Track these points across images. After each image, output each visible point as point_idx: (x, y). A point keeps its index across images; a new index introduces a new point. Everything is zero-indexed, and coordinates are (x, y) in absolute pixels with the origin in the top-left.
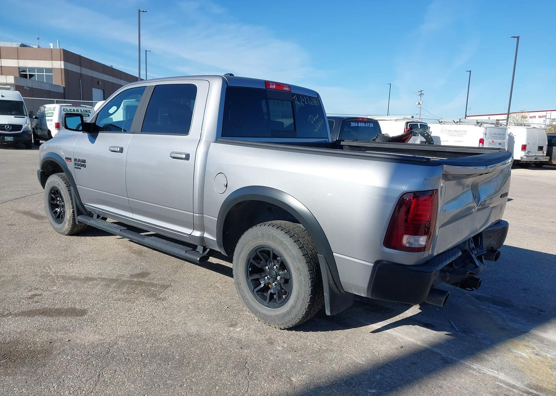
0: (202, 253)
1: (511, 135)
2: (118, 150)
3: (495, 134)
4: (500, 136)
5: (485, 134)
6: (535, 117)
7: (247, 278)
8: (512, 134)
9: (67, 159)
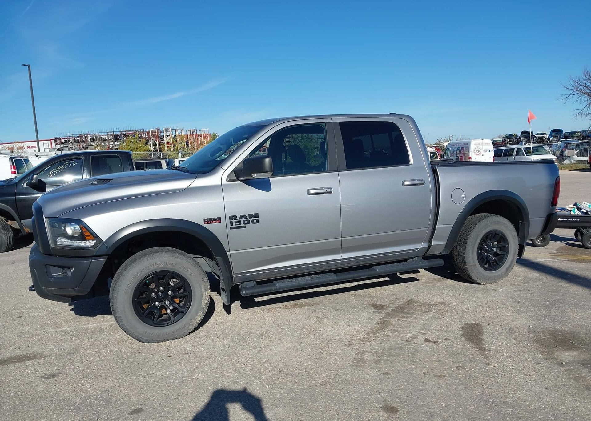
9: (210, 221)
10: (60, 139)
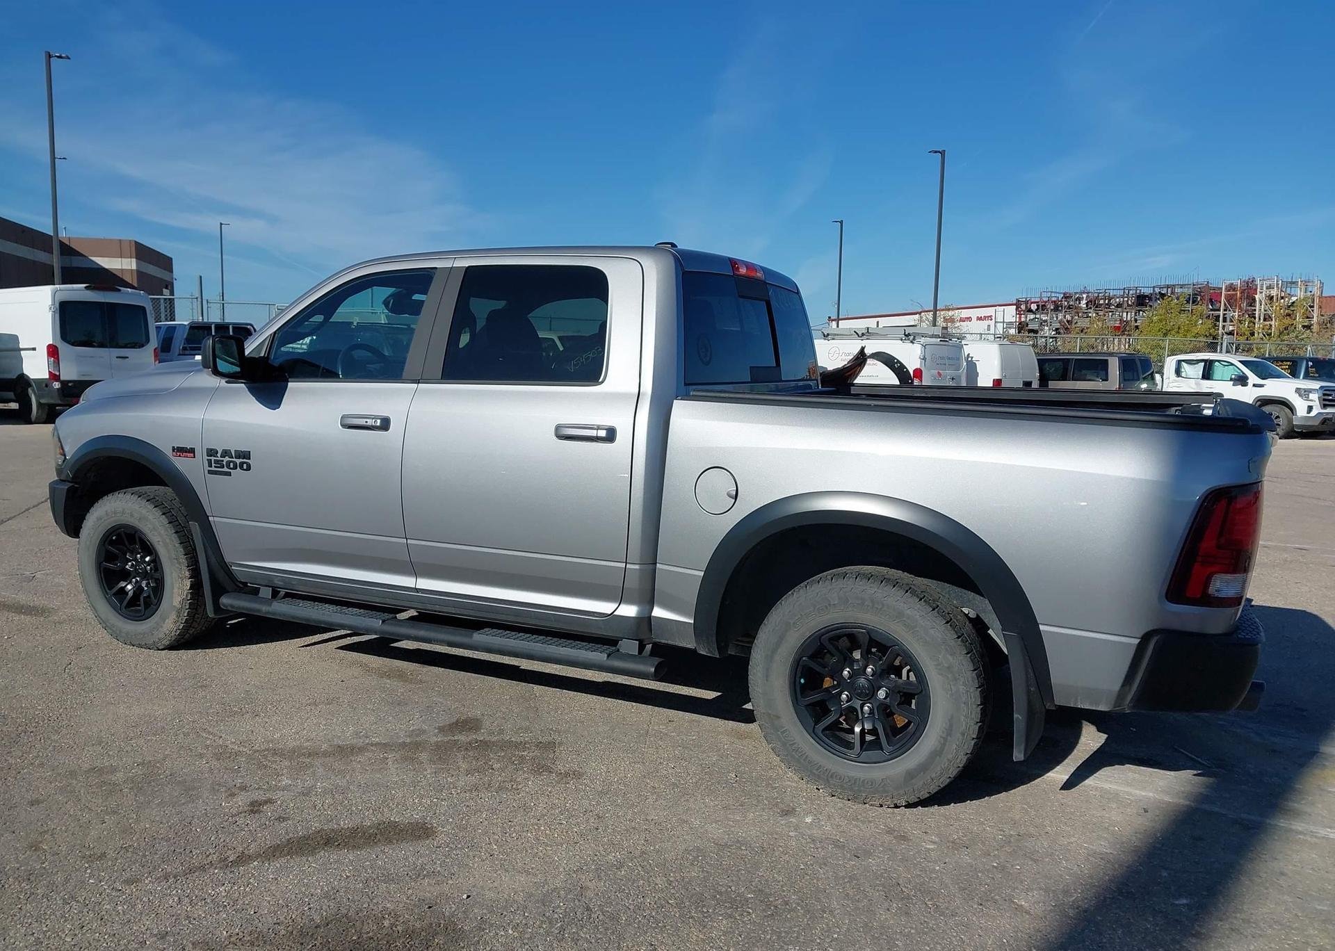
0: (637, 654)
1: (970, 359)
2: (378, 424)
3: (942, 358)
4: (951, 362)
5: (924, 359)
6: (969, 319)
7: (796, 702)
8: (972, 357)
9: (180, 451)
10: (1026, 302)
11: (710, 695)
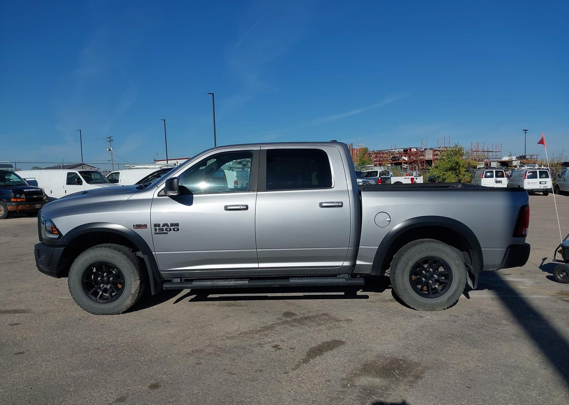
2: (242, 208)
11: (343, 293)
